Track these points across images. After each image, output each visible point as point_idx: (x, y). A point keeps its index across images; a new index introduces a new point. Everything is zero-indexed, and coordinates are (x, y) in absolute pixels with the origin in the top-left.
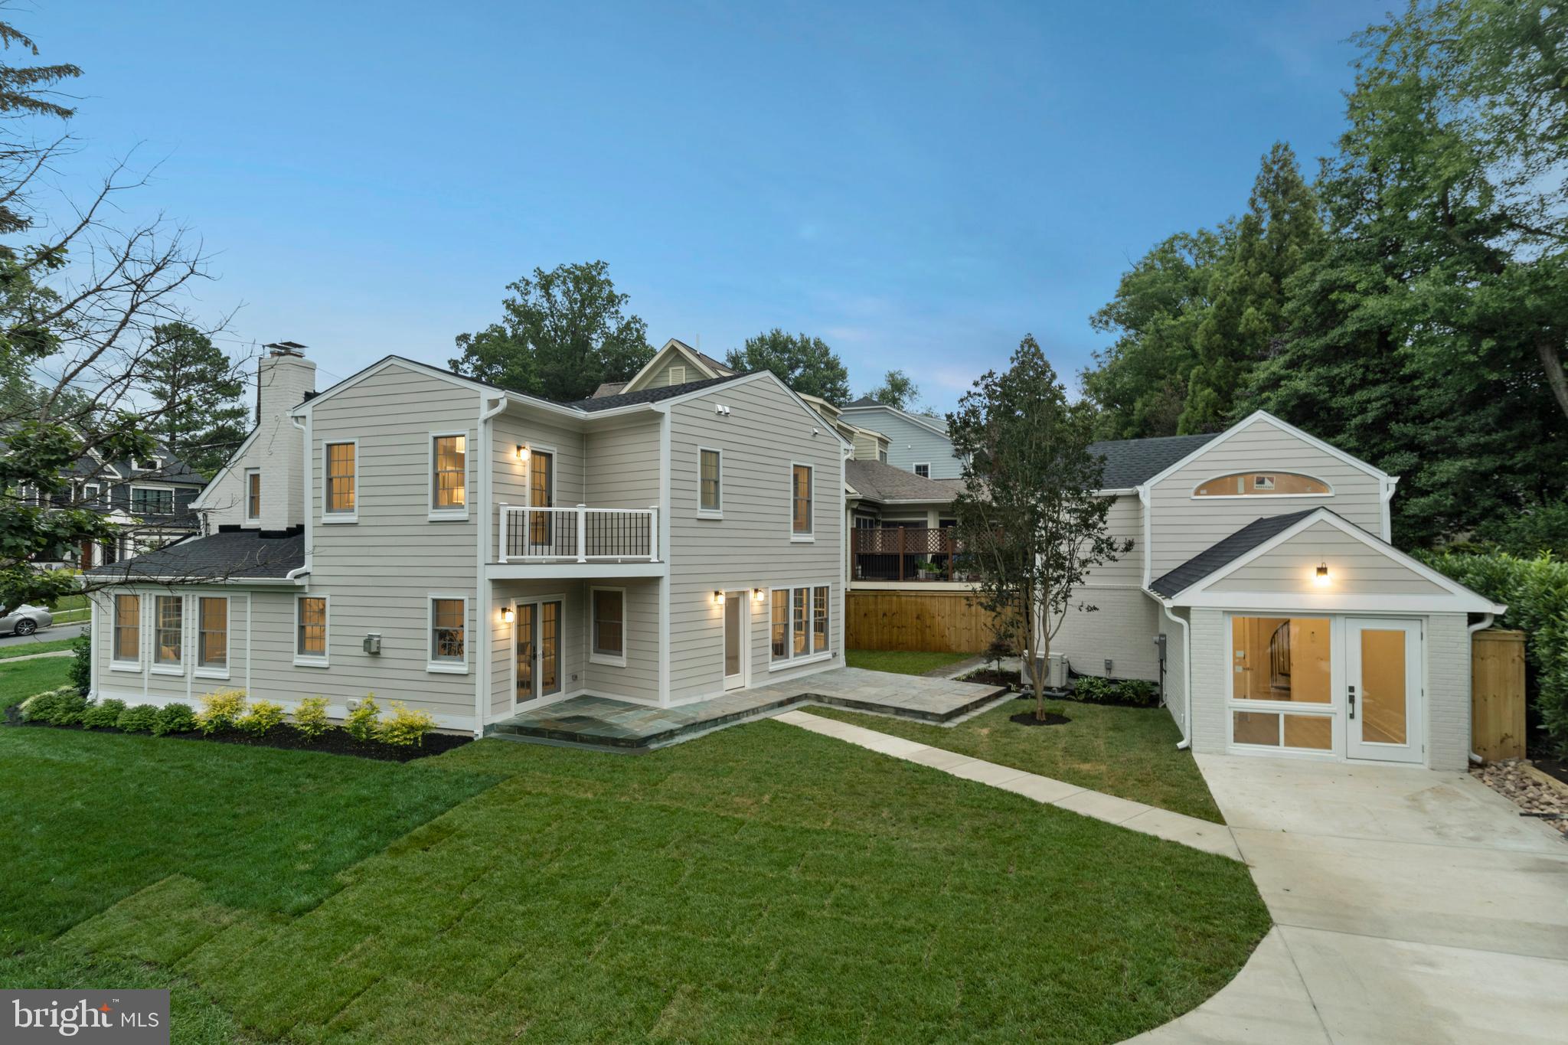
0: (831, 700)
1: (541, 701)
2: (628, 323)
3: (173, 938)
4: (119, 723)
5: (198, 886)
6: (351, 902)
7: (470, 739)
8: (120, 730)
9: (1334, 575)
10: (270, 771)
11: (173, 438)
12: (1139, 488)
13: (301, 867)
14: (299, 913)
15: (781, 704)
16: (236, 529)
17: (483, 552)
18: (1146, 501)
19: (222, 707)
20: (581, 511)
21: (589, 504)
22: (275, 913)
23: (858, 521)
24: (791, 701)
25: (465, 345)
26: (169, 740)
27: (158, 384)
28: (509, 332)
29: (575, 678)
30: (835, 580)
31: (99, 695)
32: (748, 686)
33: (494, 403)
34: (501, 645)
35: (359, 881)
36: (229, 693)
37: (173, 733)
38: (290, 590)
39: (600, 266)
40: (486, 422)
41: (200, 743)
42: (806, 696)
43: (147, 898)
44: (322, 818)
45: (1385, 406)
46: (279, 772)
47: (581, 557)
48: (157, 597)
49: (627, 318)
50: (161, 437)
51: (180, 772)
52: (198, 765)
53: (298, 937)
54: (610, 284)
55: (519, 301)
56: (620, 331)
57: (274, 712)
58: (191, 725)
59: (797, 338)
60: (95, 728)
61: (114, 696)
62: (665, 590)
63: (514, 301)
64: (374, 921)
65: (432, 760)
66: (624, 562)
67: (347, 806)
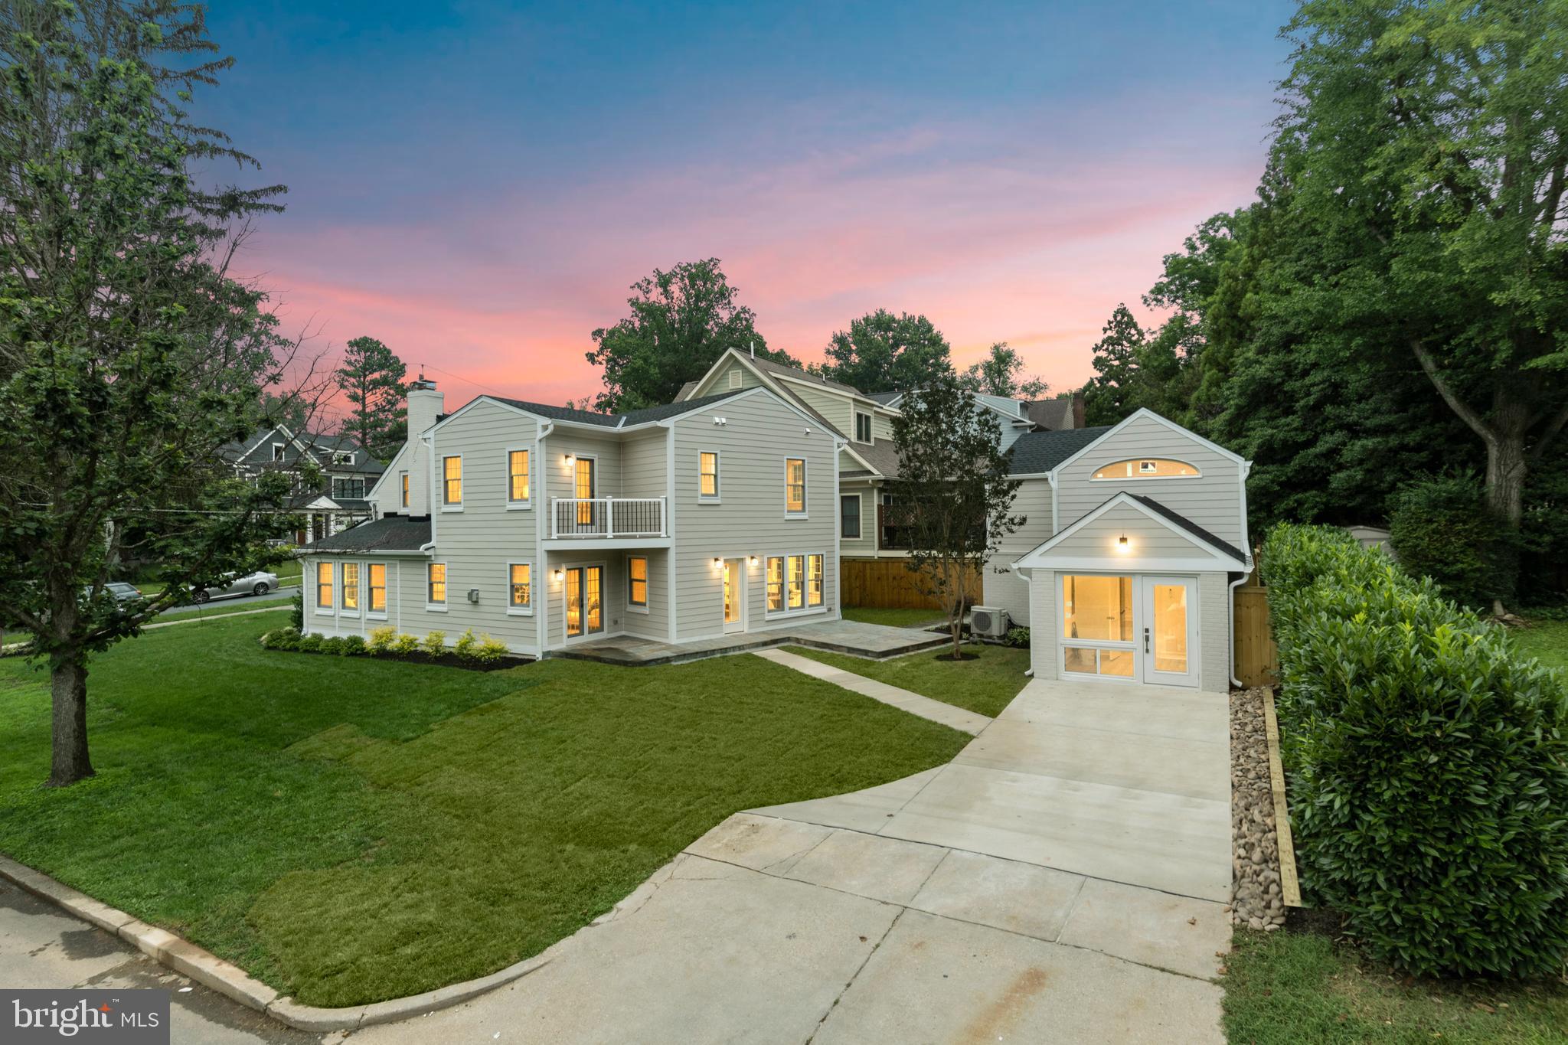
0: (807, 642)
1: (587, 638)
2: (738, 314)
3: (342, 750)
4: (320, 648)
5: (356, 728)
6: (434, 738)
7: (534, 660)
8: (320, 653)
9: (1132, 544)
10: (406, 675)
11: (364, 435)
12: (1048, 474)
13: (413, 722)
14: (407, 740)
15: (765, 644)
16: (394, 515)
17: (541, 531)
18: (1054, 484)
19: (381, 637)
20: (609, 501)
21: (616, 495)
22: (394, 740)
23: (887, 499)
24: (774, 642)
25: (600, 339)
26: (349, 658)
27: (352, 390)
28: (637, 324)
29: (616, 622)
30: (829, 549)
31: (308, 631)
32: (746, 631)
33: (545, 428)
34: (555, 597)
35: (442, 728)
36: (386, 629)
37: (352, 654)
38: (423, 559)
39: (715, 262)
40: (540, 441)
41: (367, 660)
42: (788, 639)
43: (331, 733)
44: (429, 699)
45: (1322, 390)
46: (411, 676)
47: (610, 534)
48: (343, 565)
49: (738, 309)
50: (355, 433)
51: (354, 675)
52: (364, 672)
53: (404, 751)
54: (723, 277)
55: (642, 299)
56: (732, 320)
57: (412, 642)
58: (363, 649)
59: (899, 316)
60: (306, 651)
61: (317, 631)
62: (672, 556)
63: (637, 299)
64: (444, 744)
65: (504, 671)
66: (641, 537)
67: (445, 693)
